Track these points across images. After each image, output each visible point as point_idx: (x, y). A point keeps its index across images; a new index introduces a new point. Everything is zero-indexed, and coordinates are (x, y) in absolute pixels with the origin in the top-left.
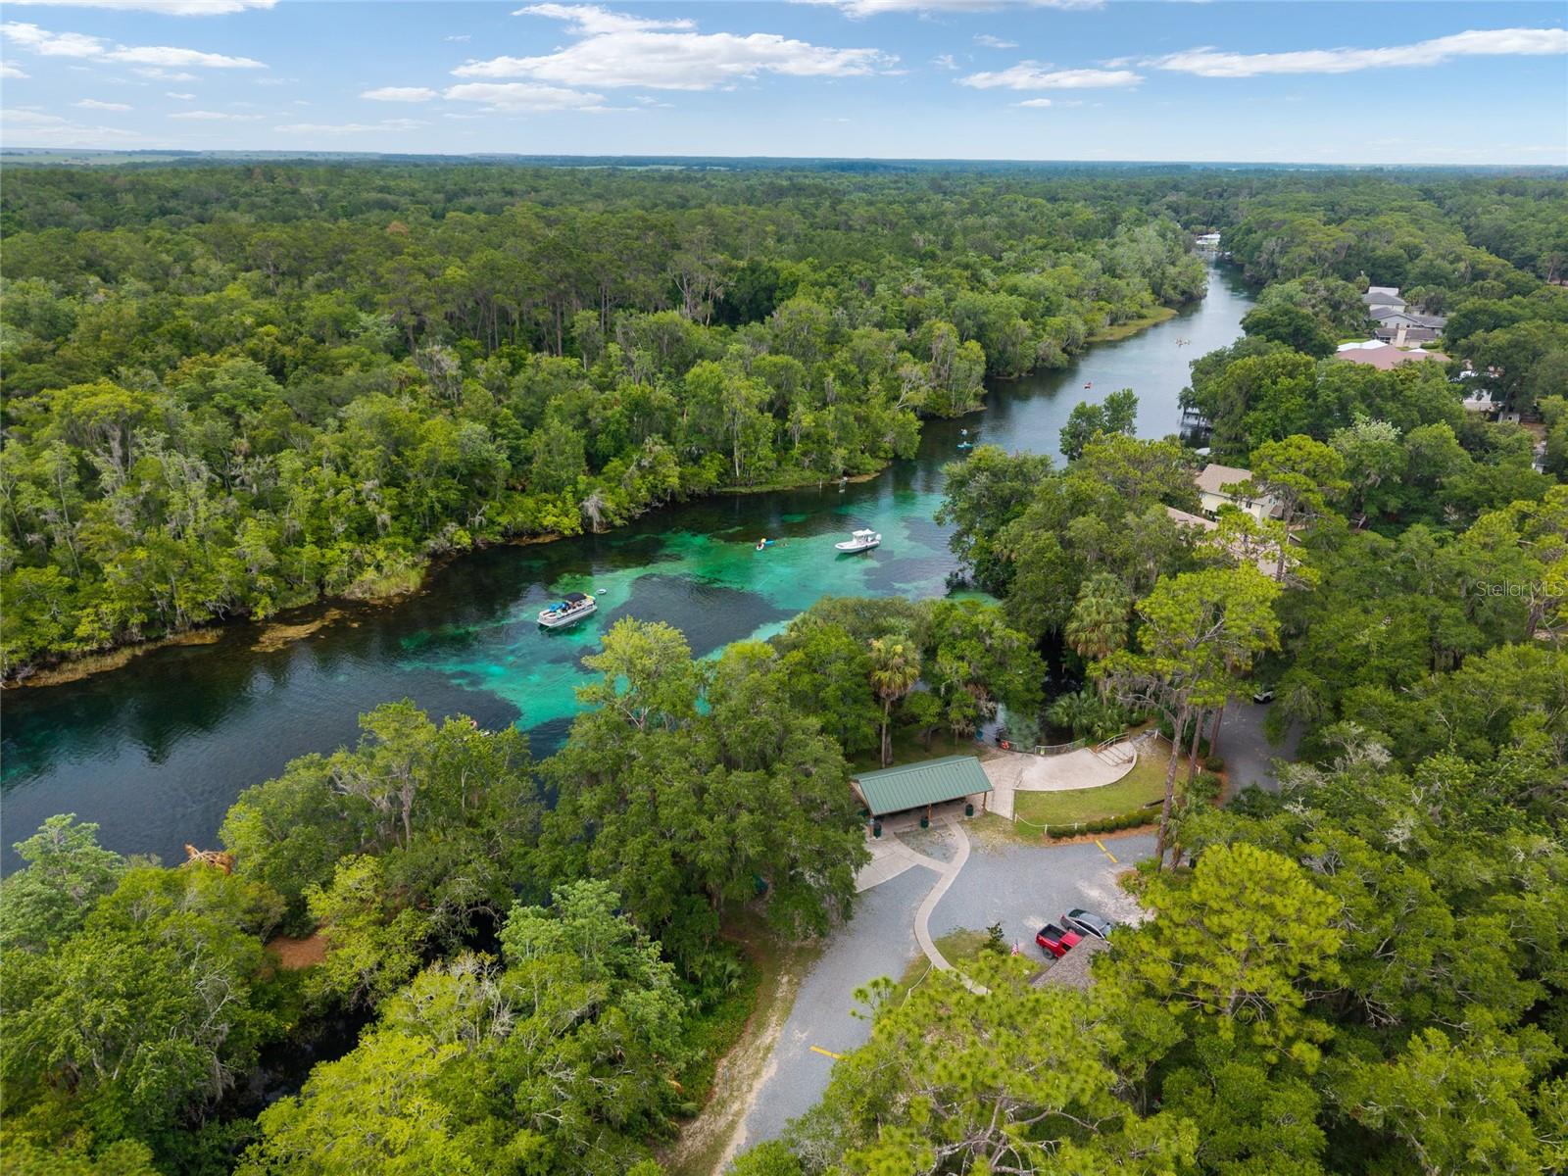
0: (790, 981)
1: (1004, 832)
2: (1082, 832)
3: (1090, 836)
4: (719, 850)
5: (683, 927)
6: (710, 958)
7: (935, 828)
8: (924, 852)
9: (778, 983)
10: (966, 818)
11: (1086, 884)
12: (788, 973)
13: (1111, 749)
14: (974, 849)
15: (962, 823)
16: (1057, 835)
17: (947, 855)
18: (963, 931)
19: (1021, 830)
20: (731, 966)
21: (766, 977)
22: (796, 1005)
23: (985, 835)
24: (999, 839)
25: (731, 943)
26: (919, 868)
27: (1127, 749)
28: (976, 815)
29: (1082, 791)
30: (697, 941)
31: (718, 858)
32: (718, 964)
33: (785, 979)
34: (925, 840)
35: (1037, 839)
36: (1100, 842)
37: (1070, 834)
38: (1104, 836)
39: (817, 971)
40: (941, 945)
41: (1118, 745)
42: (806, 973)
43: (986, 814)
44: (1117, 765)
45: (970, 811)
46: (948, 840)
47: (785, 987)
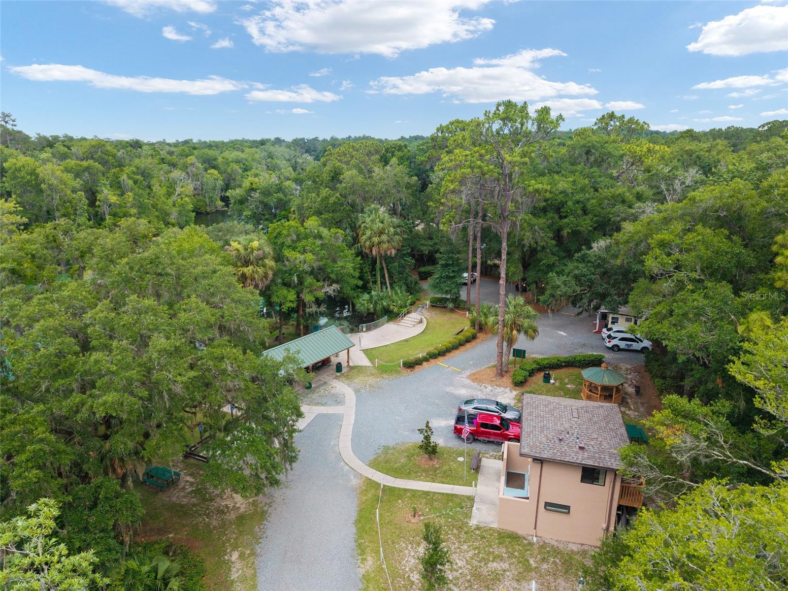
0: (242, 556)
1: (372, 375)
2: (426, 359)
3: (432, 361)
4: (128, 389)
5: (86, 530)
6: (133, 564)
7: (318, 387)
8: (318, 404)
9: (228, 565)
10: (338, 374)
11: (452, 388)
12: (235, 548)
13: (405, 318)
14: (357, 391)
15: (337, 377)
16: (411, 365)
17: (338, 400)
18: (386, 448)
19: (383, 370)
20: (164, 565)
21: (209, 564)
22: (261, 579)
23: (358, 380)
24: (371, 380)
25: (153, 544)
26: (320, 416)
27: (414, 316)
28: (344, 370)
29: (406, 341)
30: (112, 542)
31: (128, 399)
32: (146, 568)
33: (235, 556)
34: (315, 396)
35: (398, 372)
36: (441, 362)
37: (418, 362)
38: (441, 359)
39: (269, 533)
40: (375, 464)
41: (408, 315)
42: (257, 539)
43: (351, 368)
44: (414, 326)
45: (339, 367)
46: (333, 391)
47: (238, 565)
